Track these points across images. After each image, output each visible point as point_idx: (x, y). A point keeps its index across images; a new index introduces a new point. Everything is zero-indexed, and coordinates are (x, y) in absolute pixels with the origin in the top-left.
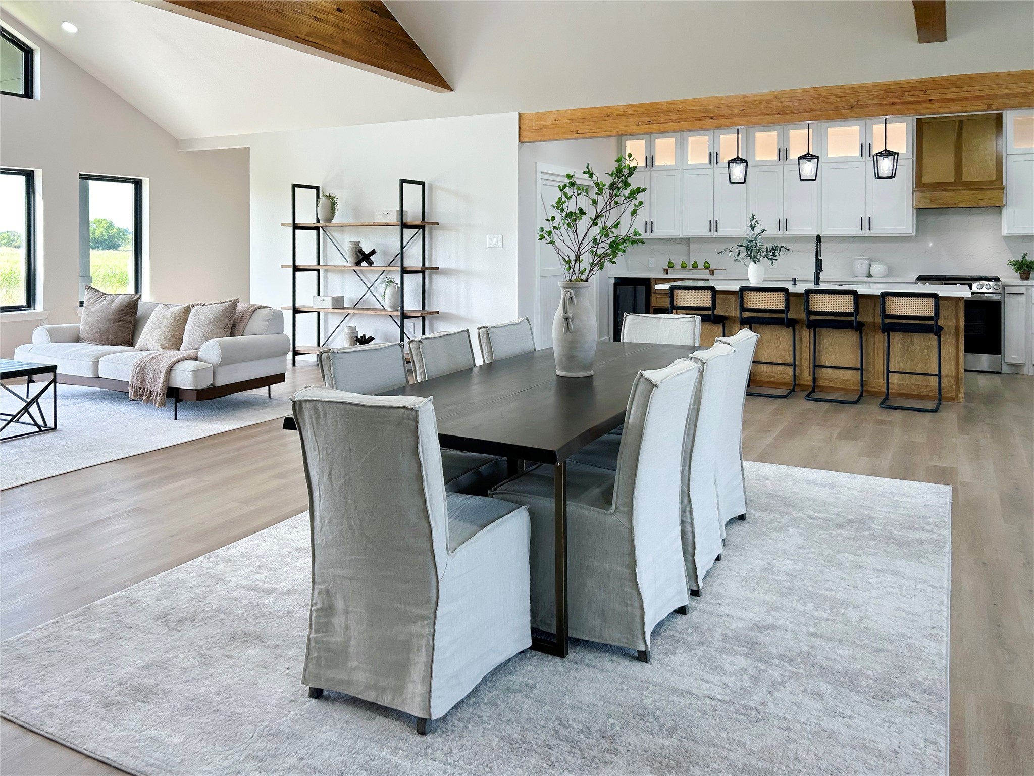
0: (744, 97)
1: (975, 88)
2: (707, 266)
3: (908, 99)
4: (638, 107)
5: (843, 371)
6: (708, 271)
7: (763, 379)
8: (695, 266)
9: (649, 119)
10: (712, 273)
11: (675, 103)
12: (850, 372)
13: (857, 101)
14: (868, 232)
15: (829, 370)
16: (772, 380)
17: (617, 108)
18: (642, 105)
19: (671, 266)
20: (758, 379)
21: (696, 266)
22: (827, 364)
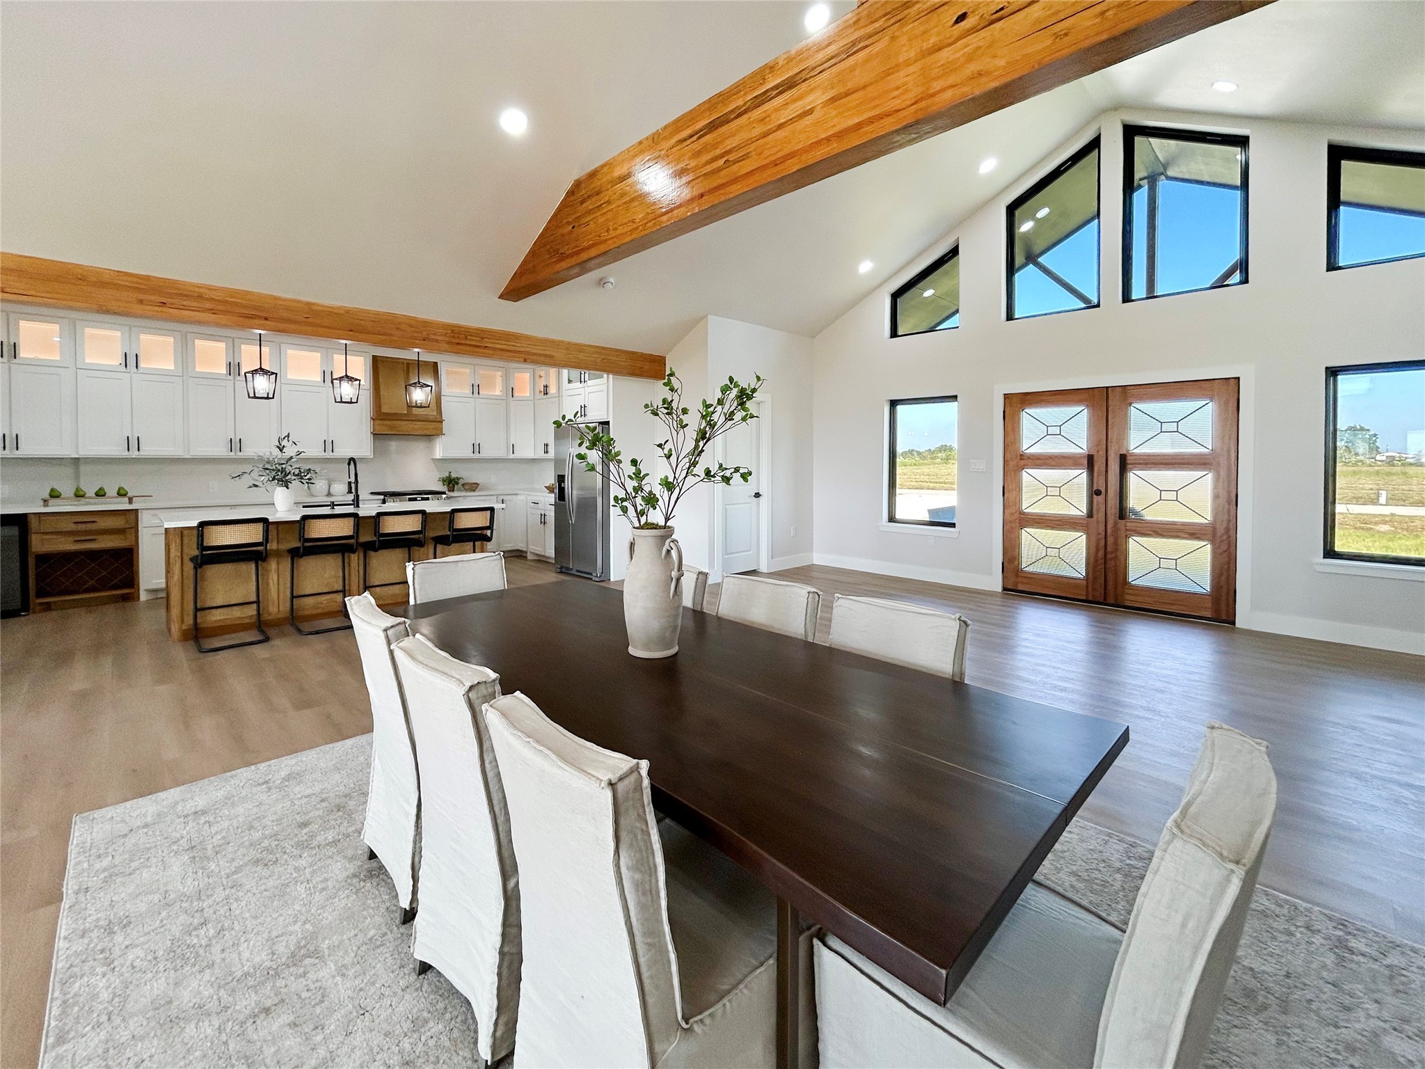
0: (309, 304)
1: (518, 345)
2: (121, 493)
3: (468, 342)
4: (140, 279)
5: (391, 587)
6: (126, 499)
7: (307, 613)
8: (100, 494)
9: (164, 300)
10: (131, 501)
11: (210, 288)
12: (398, 586)
13: (428, 335)
14: (331, 454)
15: (378, 589)
16: (319, 611)
17: (98, 272)
18: (148, 278)
19: (54, 495)
20: (302, 613)
21: (102, 493)
22: (376, 583)
